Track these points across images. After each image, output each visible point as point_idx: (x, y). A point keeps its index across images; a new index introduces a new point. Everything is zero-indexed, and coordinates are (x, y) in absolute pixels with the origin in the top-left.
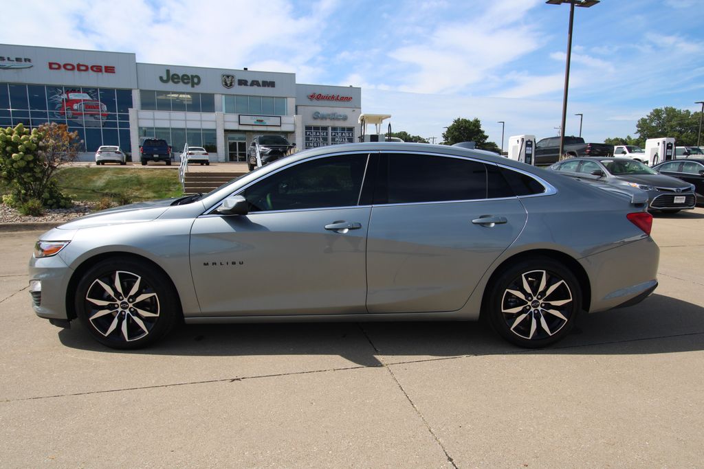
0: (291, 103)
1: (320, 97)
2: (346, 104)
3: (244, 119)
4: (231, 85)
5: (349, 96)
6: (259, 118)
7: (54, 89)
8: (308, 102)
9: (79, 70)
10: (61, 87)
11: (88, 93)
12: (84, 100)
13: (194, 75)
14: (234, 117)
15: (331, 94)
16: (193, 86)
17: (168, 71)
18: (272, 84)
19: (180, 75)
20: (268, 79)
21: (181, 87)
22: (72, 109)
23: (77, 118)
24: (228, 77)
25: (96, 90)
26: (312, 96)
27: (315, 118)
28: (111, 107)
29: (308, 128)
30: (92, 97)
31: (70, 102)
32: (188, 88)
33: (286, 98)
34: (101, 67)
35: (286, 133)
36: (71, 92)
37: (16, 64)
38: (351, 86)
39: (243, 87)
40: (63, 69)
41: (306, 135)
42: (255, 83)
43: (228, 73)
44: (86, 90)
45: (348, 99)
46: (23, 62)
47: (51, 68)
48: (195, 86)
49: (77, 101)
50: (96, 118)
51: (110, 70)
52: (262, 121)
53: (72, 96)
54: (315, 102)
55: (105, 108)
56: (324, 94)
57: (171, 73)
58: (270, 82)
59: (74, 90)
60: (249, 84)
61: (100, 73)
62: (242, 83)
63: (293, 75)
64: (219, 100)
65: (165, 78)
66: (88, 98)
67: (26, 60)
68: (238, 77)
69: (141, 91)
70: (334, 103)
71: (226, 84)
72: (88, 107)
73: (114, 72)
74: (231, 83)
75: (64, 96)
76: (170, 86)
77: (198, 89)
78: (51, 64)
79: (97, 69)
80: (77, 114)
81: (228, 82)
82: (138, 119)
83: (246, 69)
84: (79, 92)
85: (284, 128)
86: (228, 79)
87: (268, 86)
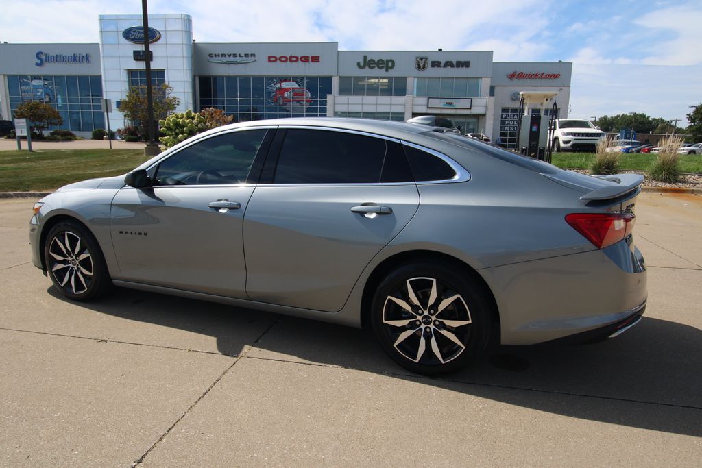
0: (485, 84)
1: (521, 76)
2: (552, 82)
3: (433, 102)
4: (424, 67)
5: (556, 72)
6: (449, 101)
7: (271, 79)
8: (508, 82)
9: (291, 61)
10: (275, 78)
11: (296, 82)
12: (293, 88)
13: (389, 59)
14: (423, 100)
15: (534, 72)
16: (387, 71)
17: (365, 57)
18: (466, 64)
19: (376, 61)
20: (463, 59)
21: (377, 72)
22: (283, 97)
23: (286, 104)
24: (421, 59)
25: (303, 78)
26: (511, 75)
27: (513, 100)
28: (314, 93)
29: (505, 110)
30: (299, 85)
31: (282, 90)
32: (382, 72)
33: (481, 78)
34: (308, 57)
35: (477, 116)
36: (283, 81)
37: (244, 59)
38: (560, 61)
39: (436, 68)
40: (278, 61)
41: (502, 118)
42: (449, 64)
43: (421, 56)
44: (295, 79)
45: (555, 76)
46: (250, 57)
47: (269, 61)
48: (389, 70)
49: (287, 90)
50: (301, 104)
51: (315, 59)
52: (451, 104)
53: (284, 85)
54: (515, 81)
55: (309, 94)
56: (526, 72)
57: (368, 59)
58: (465, 62)
59: (286, 79)
60: (442, 65)
61: (307, 63)
62: (436, 64)
63: (490, 53)
64: (412, 84)
65: (362, 64)
66: (296, 86)
67: (252, 55)
68: (431, 59)
69: (340, 77)
70: (538, 82)
71: (419, 67)
72: (295, 94)
73: (318, 61)
74: (424, 65)
75: (278, 86)
76: (367, 72)
77: (393, 73)
78: (269, 57)
79: (305, 59)
80: (287, 101)
81: (421, 65)
82: (334, 104)
83: (440, 50)
84: (290, 81)
85: (475, 111)
86: (422, 61)
87: (463, 67)
